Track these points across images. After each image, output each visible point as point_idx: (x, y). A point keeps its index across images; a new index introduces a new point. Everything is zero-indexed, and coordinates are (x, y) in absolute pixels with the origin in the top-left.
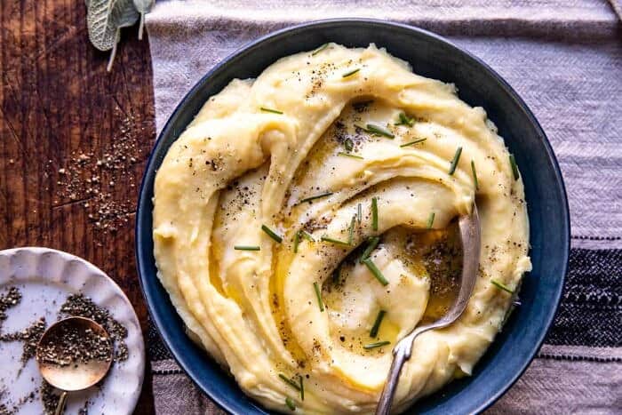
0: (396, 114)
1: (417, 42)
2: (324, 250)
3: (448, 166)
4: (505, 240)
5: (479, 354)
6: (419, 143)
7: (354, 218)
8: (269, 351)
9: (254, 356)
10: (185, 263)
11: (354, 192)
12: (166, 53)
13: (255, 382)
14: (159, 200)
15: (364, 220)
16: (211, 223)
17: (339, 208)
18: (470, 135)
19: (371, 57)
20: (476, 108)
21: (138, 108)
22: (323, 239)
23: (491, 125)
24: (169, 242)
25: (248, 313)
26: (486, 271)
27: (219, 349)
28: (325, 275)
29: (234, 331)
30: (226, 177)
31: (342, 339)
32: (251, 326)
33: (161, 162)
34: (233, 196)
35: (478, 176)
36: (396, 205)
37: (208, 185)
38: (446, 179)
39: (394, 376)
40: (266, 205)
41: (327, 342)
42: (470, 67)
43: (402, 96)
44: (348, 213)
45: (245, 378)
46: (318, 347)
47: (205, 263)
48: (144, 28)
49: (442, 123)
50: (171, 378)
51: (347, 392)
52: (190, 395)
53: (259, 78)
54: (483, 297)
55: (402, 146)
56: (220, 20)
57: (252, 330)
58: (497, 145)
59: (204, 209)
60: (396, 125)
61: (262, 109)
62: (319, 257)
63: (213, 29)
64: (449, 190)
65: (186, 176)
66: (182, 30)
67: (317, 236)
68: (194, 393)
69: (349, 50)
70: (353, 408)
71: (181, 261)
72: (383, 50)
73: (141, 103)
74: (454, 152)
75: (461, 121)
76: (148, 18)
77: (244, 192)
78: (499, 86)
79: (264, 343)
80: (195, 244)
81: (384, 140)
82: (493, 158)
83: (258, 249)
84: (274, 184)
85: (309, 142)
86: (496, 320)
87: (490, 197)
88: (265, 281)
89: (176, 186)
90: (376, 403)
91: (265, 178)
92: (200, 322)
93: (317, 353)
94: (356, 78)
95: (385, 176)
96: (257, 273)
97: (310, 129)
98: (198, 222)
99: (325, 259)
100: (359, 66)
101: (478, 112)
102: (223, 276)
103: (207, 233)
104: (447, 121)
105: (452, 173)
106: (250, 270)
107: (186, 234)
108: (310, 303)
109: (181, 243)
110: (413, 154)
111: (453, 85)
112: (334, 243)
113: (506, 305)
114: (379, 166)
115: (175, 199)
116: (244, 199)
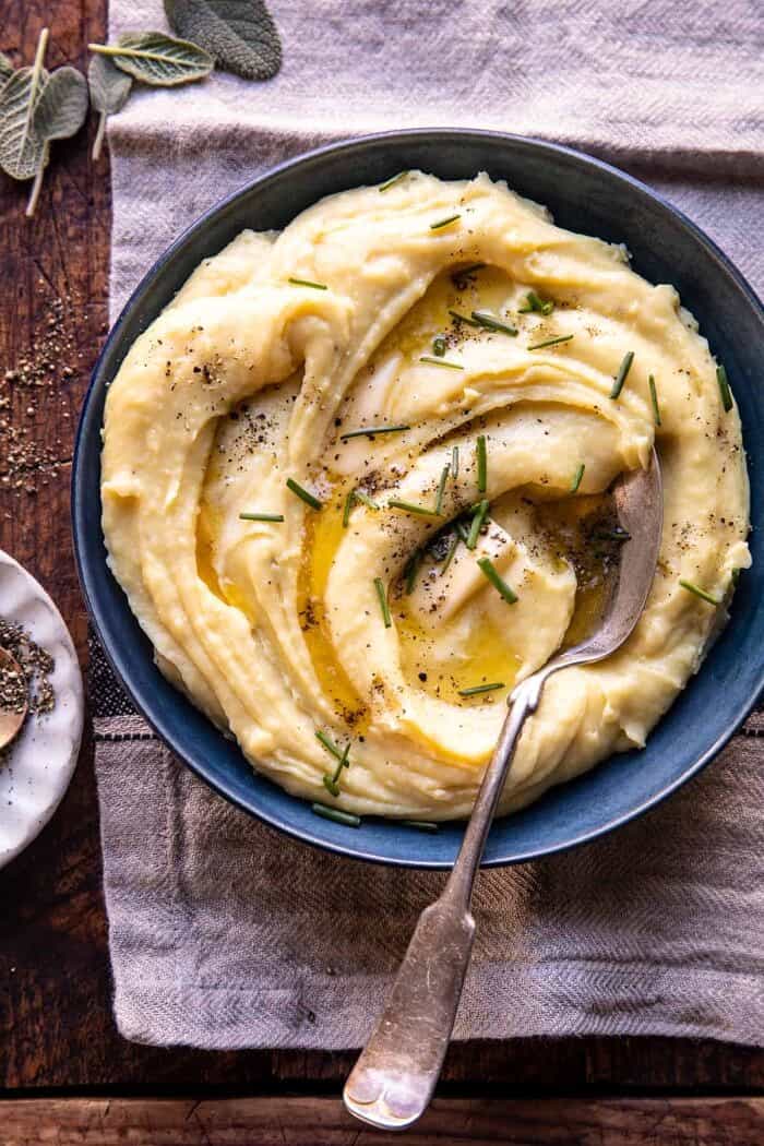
0: (522, 294)
1: (558, 170)
2: (394, 523)
3: (609, 384)
4: (705, 512)
5: (659, 709)
6: (559, 344)
7: (447, 470)
8: (296, 695)
9: (270, 702)
10: (154, 540)
11: (447, 427)
12: (139, 187)
13: (270, 745)
14: (112, 433)
15: (462, 474)
16: (200, 475)
17: (420, 454)
18: (649, 333)
19: (480, 195)
20: (660, 286)
21: (78, 282)
22: (392, 505)
23: (687, 316)
24: (129, 504)
25: (260, 629)
26: (672, 566)
27: (211, 688)
28: (395, 567)
29: (237, 658)
30: (227, 397)
31: (423, 677)
32: (267, 650)
33: (117, 370)
34: (241, 428)
35: (662, 401)
36: (517, 450)
37: (197, 408)
38: (605, 405)
39: (508, 739)
40: (296, 444)
41: (394, 679)
42: (651, 216)
43: (533, 263)
44: (436, 463)
45: (254, 739)
46: (379, 686)
47: (188, 541)
48: (105, 140)
49: (599, 311)
50: (128, 747)
51: (429, 765)
52: (160, 776)
53: (287, 229)
54: (666, 611)
55: (530, 349)
56: (236, 130)
57: (267, 659)
58: (697, 351)
59: (190, 452)
60: (521, 312)
61: (293, 281)
62: (384, 535)
63: (221, 147)
64: (611, 424)
65: (160, 392)
66: (169, 147)
67: (382, 499)
68: (165, 774)
69: (443, 183)
70: (438, 793)
71: (148, 538)
72: (502, 184)
73: (84, 274)
74: (621, 360)
75: (633, 307)
76: (113, 122)
77: (259, 423)
78: (699, 249)
79: (287, 680)
80: (173, 509)
81: (499, 337)
82: (688, 373)
83: (281, 519)
84: (310, 410)
85: (371, 340)
86: (689, 651)
87: (681, 440)
88: (292, 574)
89: (141, 409)
90: (476, 785)
91: (294, 398)
92: (179, 642)
93: (378, 697)
94: (453, 231)
95: (500, 400)
96: (279, 560)
97: (374, 316)
98: (179, 470)
99: (396, 538)
100: (460, 211)
101: (665, 294)
102: (219, 566)
103: (194, 490)
104: (609, 308)
105: (615, 396)
106: (265, 554)
107: (158, 491)
108: (367, 613)
109: (149, 505)
110: (549, 362)
111: (622, 247)
112: (410, 511)
113: (706, 626)
114: (490, 383)
115: (140, 431)
116: (258, 434)
